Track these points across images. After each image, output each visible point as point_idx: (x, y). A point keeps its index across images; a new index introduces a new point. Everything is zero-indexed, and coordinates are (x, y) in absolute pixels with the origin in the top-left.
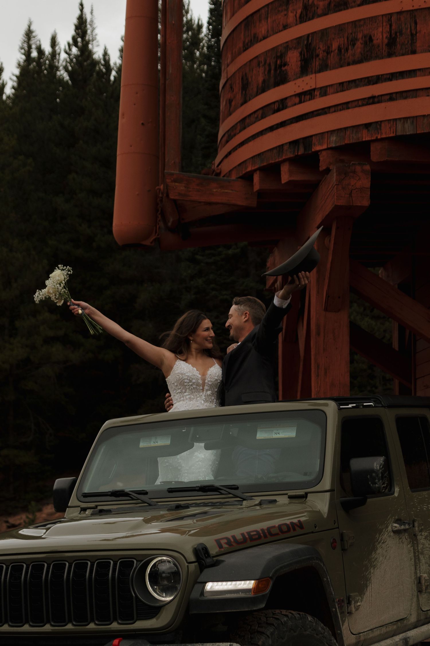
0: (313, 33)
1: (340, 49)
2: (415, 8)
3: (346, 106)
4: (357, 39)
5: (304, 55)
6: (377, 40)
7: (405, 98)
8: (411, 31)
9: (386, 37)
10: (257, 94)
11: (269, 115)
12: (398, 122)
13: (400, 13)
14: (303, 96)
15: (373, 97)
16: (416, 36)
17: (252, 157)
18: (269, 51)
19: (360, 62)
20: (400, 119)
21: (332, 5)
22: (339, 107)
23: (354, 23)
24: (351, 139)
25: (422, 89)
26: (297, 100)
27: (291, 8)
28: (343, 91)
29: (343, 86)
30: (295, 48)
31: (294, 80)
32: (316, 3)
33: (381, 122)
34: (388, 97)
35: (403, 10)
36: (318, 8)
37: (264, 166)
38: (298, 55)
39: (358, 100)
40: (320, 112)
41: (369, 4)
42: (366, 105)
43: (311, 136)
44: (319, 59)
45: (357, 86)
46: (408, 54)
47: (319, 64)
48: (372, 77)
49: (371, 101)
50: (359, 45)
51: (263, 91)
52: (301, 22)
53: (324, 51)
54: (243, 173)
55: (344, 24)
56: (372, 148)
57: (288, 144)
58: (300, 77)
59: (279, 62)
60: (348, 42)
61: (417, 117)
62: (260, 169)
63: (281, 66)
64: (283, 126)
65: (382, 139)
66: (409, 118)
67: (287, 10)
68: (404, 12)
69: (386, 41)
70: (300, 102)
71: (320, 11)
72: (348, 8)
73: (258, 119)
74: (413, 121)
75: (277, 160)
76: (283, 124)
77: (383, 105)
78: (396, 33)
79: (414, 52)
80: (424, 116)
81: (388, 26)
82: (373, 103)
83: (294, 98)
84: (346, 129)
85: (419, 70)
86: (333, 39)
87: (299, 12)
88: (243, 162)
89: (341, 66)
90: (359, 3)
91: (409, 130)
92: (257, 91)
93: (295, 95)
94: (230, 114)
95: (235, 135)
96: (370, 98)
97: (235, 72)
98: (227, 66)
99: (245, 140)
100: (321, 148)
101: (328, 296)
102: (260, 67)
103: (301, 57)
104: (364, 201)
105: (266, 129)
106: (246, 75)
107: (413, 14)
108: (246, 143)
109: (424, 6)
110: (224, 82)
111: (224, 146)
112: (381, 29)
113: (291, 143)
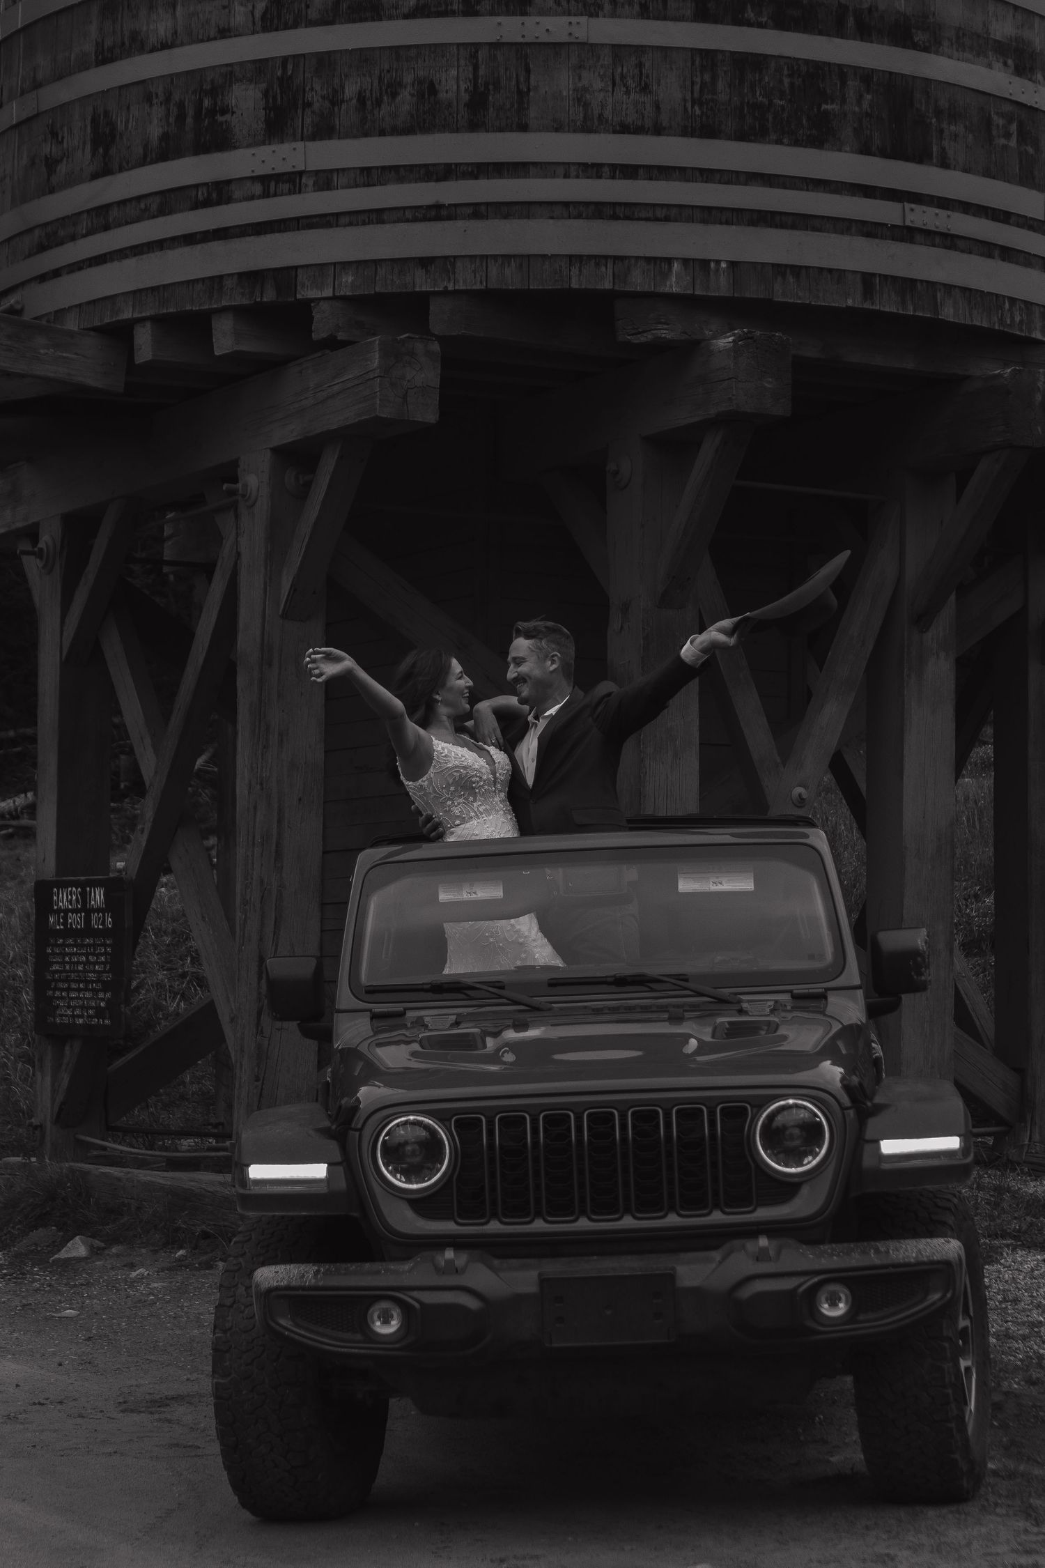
0: (296, 57)
1: (361, 99)
2: (527, 40)
3: (376, 215)
4: (400, 85)
5: (275, 99)
6: (447, 92)
7: (506, 217)
8: (517, 84)
9: (466, 90)
10: (144, 161)
11: (181, 211)
12: (491, 263)
13: (496, 45)
14: (273, 183)
15: (438, 207)
16: (528, 95)
17: (134, 292)
18: (178, 75)
19: (408, 130)
20: (495, 257)
21: (344, 6)
22: (362, 217)
23: (397, 51)
24: (387, 283)
25: (542, 203)
26: (258, 189)
28: (369, 185)
29: (369, 176)
30: (250, 81)
31: (249, 146)
33: (455, 257)
34: (469, 210)
35: (504, 40)
36: (308, 7)
37: (167, 315)
38: (259, 95)
39: (404, 208)
40: (315, 220)
41: (428, 16)
42: (421, 220)
43: (296, 268)
44: (313, 112)
45: (401, 180)
46: (511, 131)
47: (312, 122)
48: (435, 165)
49: (433, 213)
50: (406, 95)
51: (164, 157)
52: (265, 29)
53: (323, 98)
54: (107, 320)
55: (373, 49)
56: (434, 306)
57: (235, 277)
58: (263, 143)
59: (206, 103)
60: (381, 89)
61: (529, 256)
62: (157, 320)
63: (212, 112)
64: (221, 239)
65: (457, 293)
66: (514, 256)
68: (504, 43)
69: (465, 97)
70: (266, 194)
71: (313, 14)
72: (380, 19)
73: (145, 215)
74: (521, 264)
75: (207, 307)
76: (220, 234)
77: (460, 223)
78: (486, 84)
79: (523, 128)
80: (544, 256)
81: (471, 69)
82: (438, 218)
83: (249, 183)
84: (377, 263)
85: (535, 164)
86: (346, 76)
87: (261, 6)
88: (104, 299)
89: (366, 135)
90: (406, 11)
91: (512, 279)
92: (145, 156)
93: (254, 179)
94: (52, 191)
95: (73, 238)
96: (429, 207)
97: (68, 103)
98: (37, 85)
99: (110, 253)
100: (318, 294)
101: (294, 588)
102: (151, 105)
103: (267, 102)
104: (427, 413)
105: (173, 239)
106: (106, 113)
107: (522, 51)
108: (112, 260)
109: (545, 38)
110: (24, 116)
111: (30, 255)
112: (454, 72)
113: (241, 275)
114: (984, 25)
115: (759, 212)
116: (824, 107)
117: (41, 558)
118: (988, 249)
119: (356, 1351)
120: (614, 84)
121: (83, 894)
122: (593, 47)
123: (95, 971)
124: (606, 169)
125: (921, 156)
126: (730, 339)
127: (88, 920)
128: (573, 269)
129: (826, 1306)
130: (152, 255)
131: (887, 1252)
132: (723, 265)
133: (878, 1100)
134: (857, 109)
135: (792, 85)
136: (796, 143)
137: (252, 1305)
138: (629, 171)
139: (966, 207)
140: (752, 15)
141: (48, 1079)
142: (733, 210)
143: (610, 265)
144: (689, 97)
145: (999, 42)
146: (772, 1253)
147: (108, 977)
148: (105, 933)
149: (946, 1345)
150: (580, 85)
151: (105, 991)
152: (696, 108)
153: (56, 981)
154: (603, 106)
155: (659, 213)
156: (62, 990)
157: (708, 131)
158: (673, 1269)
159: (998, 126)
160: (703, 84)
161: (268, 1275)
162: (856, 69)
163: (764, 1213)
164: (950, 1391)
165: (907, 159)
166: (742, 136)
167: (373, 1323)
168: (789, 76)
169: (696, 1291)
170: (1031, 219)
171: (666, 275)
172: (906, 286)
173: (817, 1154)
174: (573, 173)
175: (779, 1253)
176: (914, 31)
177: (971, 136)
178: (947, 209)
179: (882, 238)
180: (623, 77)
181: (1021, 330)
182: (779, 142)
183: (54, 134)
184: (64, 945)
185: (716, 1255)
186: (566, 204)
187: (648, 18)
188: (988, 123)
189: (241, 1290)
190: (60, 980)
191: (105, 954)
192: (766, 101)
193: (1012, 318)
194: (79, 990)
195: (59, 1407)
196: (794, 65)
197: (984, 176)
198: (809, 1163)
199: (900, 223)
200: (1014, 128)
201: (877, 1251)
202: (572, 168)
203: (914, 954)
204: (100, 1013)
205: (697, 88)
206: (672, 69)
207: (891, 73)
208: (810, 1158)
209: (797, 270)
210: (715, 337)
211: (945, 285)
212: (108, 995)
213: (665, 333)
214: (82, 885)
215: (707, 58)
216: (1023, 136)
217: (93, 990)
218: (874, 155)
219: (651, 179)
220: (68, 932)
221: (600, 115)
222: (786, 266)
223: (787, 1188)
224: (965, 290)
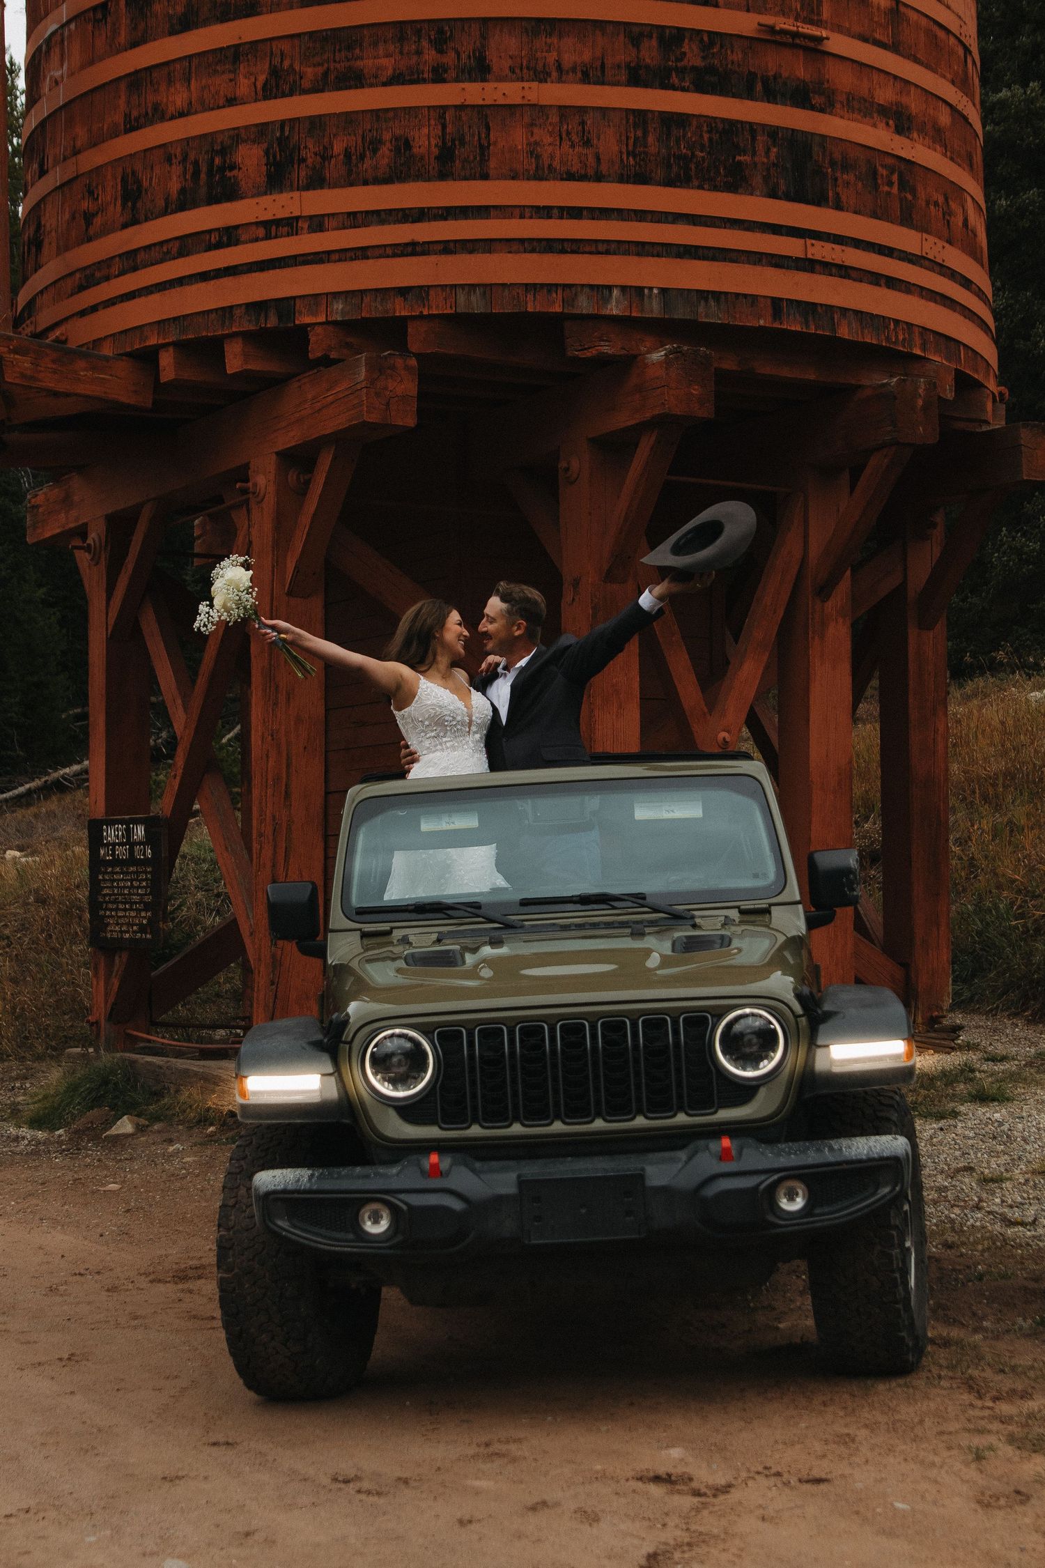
0: (292, 120)
1: (348, 155)
2: (488, 102)
3: (362, 253)
4: (380, 142)
5: (274, 156)
6: (420, 147)
7: (472, 252)
8: (480, 139)
9: (436, 146)
10: (165, 212)
11: (197, 253)
12: (459, 291)
13: (461, 107)
14: (274, 227)
15: (414, 244)
16: (489, 149)
17: (159, 322)
18: (194, 138)
19: (387, 180)
20: (462, 286)
21: (332, 77)
22: (348, 255)
23: (377, 114)
24: (371, 309)
25: (500, 240)
26: (261, 232)
27: (243, 68)
28: (355, 227)
29: (355, 219)
30: (254, 142)
31: (253, 197)
32: (297, 68)
33: (429, 287)
34: (441, 247)
35: (466, 103)
36: (301, 78)
37: (187, 340)
38: (262, 153)
39: (385, 246)
40: (310, 257)
41: (403, 84)
42: (399, 256)
43: (294, 298)
44: (307, 166)
45: (382, 222)
46: (475, 179)
47: (307, 175)
48: (410, 209)
49: (410, 249)
50: (385, 150)
51: (182, 207)
52: (265, 98)
53: (316, 154)
54: (137, 346)
55: (357, 112)
56: (412, 329)
57: (244, 307)
58: (265, 194)
59: (217, 161)
60: (364, 145)
61: (491, 285)
62: (177, 345)
63: (222, 169)
64: (232, 275)
65: (431, 317)
66: (479, 285)
67: (234, 72)
68: (468, 106)
69: (435, 151)
70: (268, 237)
71: (306, 84)
72: (363, 87)
73: (166, 257)
74: (485, 293)
75: (220, 333)
76: (232, 271)
77: (432, 259)
78: (453, 141)
79: (485, 177)
80: (504, 285)
81: (440, 127)
82: (414, 254)
83: (254, 228)
84: (363, 292)
85: (494, 207)
86: (334, 135)
87: (262, 78)
88: (132, 329)
89: (351, 185)
90: (385, 80)
91: (477, 305)
92: (167, 207)
93: (257, 224)
94: (90, 240)
95: (107, 278)
96: (407, 244)
97: (101, 166)
98: (76, 152)
99: (138, 290)
100: (314, 320)
101: (297, 569)
102: (171, 165)
103: (268, 158)
104: (407, 419)
105: (191, 276)
106: (134, 173)
107: (483, 112)
108: (140, 296)
109: (501, 101)
110: (66, 179)
111: (72, 295)
112: (425, 131)
113: (249, 306)
114: (870, 91)
115: (685, 246)
116: (738, 158)
117: (90, 553)
118: (876, 279)
119: (349, 1249)
120: (561, 138)
121: (128, 830)
122: (542, 108)
123: (138, 894)
124: (555, 211)
125: (819, 200)
126: (663, 353)
127: (131, 851)
128: (529, 296)
129: (785, 1200)
130: (173, 290)
131: (840, 1150)
132: (655, 291)
133: (827, 1007)
134: (765, 160)
135: (710, 140)
136: (715, 188)
137: (252, 1205)
138: (575, 213)
139: (857, 243)
140: (676, 81)
141: (102, 983)
142: (663, 245)
143: (560, 291)
144: (624, 150)
145: (882, 105)
146: (734, 1153)
147: (148, 899)
148: (145, 862)
149: (894, 1233)
150: (532, 140)
151: (146, 910)
152: (631, 159)
153: (107, 903)
154: (552, 157)
155: (601, 248)
156: (111, 910)
157: (641, 179)
158: (643, 1169)
159: (882, 175)
160: (636, 139)
161: (268, 1179)
162: (764, 126)
163: (725, 1114)
164: (897, 1275)
165: (807, 202)
166: (669, 183)
167: (364, 1223)
168: (709, 132)
169: (664, 1190)
170: (910, 253)
171: (607, 300)
172: (808, 309)
173: (772, 1059)
174: (527, 215)
175: (740, 1153)
176: (811, 95)
177: (860, 184)
178: (842, 244)
179: (788, 268)
180: (568, 133)
181: (904, 347)
182: (700, 187)
183: (91, 193)
184: (113, 873)
185: (682, 1155)
186: (522, 241)
187: (589, 83)
188: (875, 173)
189: (243, 1191)
190: (110, 902)
191: (146, 879)
192: (689, 153)
193: (897, 337)
194: (125, 910)
195: (97, 1277)
196: (711, 123)
197: (871, 217)
198: (764, 1067)
199: (803, 256)
200: (895, 178)
201: (831, 1149)
202: (527, 210)
203: (847, 871)
204: (142, 929)
205: (631, 141)
206: (609, 126)
207: (793, 130)
208: (766, 1062)
209: (717, 295)
210: (649, 352)
211: (840, 308)
212: (149, 914)
213: (606, 349)
214: (127, 822)
215: (640, 117)
216: (903, 185)
217: (136, 910)
218: (780, 199)
219: (593, 219)
220: (116, 862)
221: (550, 166)
222: (708, 291)
223: (746, 1091)
224: (856, 312)
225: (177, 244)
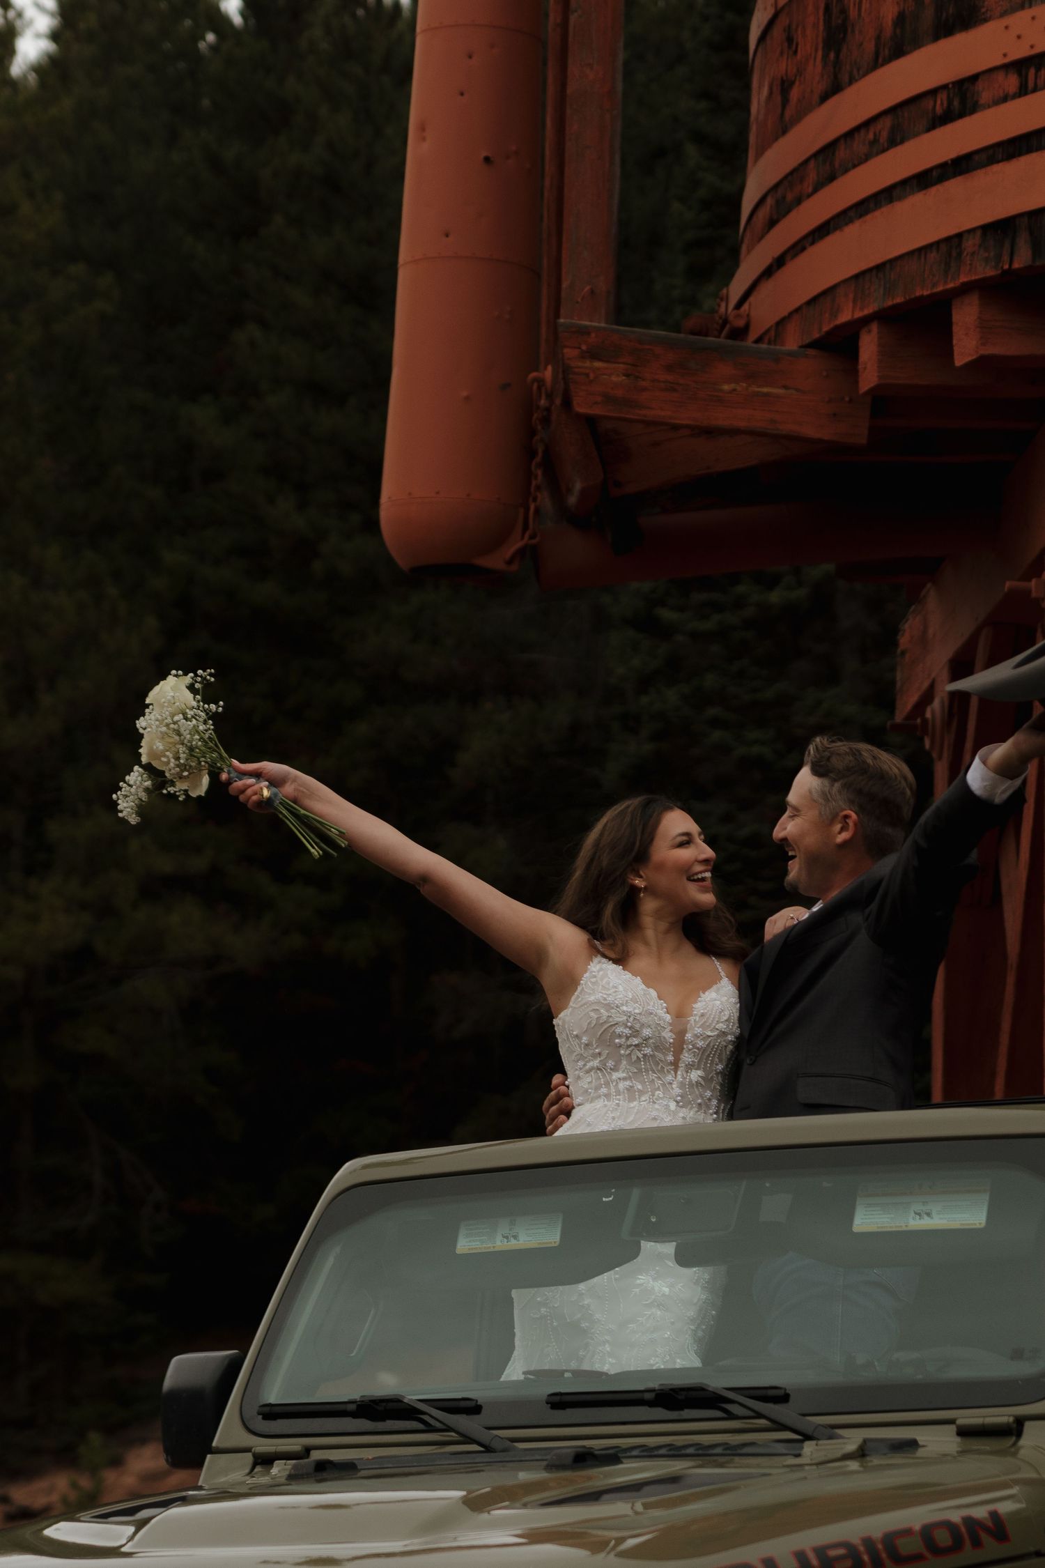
10: (876, 62)
11: (915, 135)
14: (1032, 71)
17: (857, 277)
26: (1012, 82)
31: (1003, 14)
37: (895, 307)
51: (899, 51)
54: (826, 328)
57: (979, 233)
58: (1022, 7)
62: (883, 317)
64: (961, 173)
70: (1023, 91)
73: (877, 148)
75: (940, 288)
76: (961, 165)
83: (1000, 76)
88: (824, 293)
92: (878, 52)
93: (1006, 67)
94: (785, 131)
105: (904, 183)
113: (987, 229)
225: (887, 122)
